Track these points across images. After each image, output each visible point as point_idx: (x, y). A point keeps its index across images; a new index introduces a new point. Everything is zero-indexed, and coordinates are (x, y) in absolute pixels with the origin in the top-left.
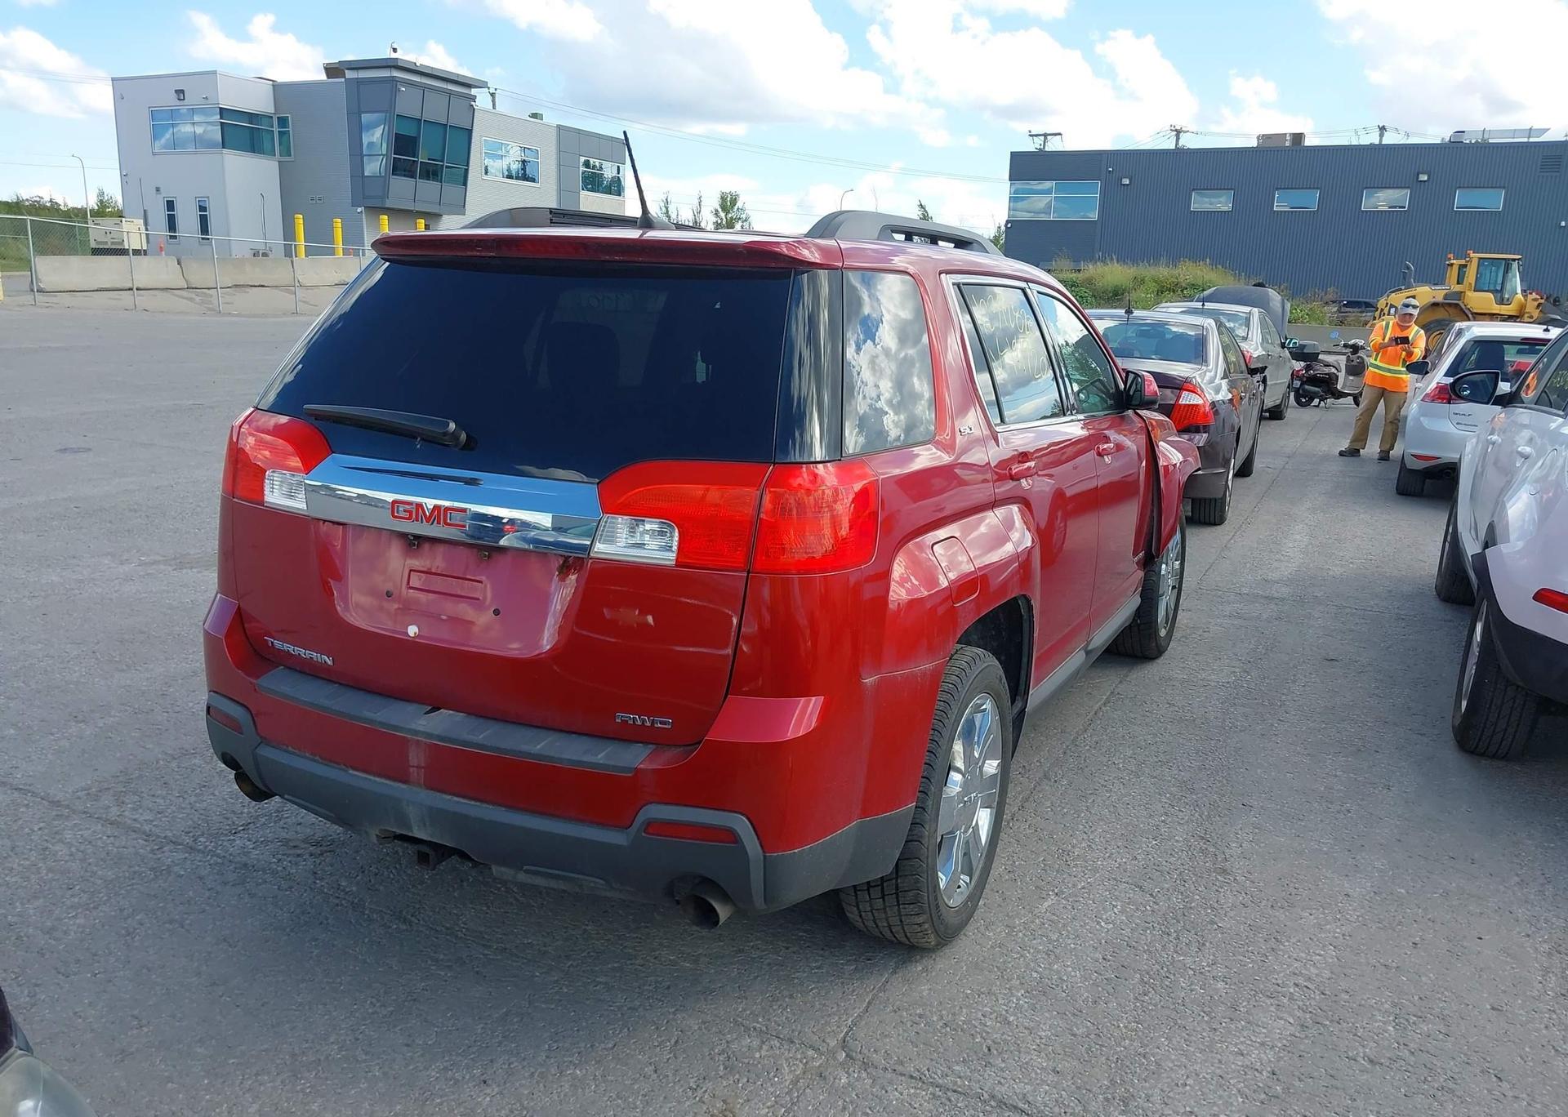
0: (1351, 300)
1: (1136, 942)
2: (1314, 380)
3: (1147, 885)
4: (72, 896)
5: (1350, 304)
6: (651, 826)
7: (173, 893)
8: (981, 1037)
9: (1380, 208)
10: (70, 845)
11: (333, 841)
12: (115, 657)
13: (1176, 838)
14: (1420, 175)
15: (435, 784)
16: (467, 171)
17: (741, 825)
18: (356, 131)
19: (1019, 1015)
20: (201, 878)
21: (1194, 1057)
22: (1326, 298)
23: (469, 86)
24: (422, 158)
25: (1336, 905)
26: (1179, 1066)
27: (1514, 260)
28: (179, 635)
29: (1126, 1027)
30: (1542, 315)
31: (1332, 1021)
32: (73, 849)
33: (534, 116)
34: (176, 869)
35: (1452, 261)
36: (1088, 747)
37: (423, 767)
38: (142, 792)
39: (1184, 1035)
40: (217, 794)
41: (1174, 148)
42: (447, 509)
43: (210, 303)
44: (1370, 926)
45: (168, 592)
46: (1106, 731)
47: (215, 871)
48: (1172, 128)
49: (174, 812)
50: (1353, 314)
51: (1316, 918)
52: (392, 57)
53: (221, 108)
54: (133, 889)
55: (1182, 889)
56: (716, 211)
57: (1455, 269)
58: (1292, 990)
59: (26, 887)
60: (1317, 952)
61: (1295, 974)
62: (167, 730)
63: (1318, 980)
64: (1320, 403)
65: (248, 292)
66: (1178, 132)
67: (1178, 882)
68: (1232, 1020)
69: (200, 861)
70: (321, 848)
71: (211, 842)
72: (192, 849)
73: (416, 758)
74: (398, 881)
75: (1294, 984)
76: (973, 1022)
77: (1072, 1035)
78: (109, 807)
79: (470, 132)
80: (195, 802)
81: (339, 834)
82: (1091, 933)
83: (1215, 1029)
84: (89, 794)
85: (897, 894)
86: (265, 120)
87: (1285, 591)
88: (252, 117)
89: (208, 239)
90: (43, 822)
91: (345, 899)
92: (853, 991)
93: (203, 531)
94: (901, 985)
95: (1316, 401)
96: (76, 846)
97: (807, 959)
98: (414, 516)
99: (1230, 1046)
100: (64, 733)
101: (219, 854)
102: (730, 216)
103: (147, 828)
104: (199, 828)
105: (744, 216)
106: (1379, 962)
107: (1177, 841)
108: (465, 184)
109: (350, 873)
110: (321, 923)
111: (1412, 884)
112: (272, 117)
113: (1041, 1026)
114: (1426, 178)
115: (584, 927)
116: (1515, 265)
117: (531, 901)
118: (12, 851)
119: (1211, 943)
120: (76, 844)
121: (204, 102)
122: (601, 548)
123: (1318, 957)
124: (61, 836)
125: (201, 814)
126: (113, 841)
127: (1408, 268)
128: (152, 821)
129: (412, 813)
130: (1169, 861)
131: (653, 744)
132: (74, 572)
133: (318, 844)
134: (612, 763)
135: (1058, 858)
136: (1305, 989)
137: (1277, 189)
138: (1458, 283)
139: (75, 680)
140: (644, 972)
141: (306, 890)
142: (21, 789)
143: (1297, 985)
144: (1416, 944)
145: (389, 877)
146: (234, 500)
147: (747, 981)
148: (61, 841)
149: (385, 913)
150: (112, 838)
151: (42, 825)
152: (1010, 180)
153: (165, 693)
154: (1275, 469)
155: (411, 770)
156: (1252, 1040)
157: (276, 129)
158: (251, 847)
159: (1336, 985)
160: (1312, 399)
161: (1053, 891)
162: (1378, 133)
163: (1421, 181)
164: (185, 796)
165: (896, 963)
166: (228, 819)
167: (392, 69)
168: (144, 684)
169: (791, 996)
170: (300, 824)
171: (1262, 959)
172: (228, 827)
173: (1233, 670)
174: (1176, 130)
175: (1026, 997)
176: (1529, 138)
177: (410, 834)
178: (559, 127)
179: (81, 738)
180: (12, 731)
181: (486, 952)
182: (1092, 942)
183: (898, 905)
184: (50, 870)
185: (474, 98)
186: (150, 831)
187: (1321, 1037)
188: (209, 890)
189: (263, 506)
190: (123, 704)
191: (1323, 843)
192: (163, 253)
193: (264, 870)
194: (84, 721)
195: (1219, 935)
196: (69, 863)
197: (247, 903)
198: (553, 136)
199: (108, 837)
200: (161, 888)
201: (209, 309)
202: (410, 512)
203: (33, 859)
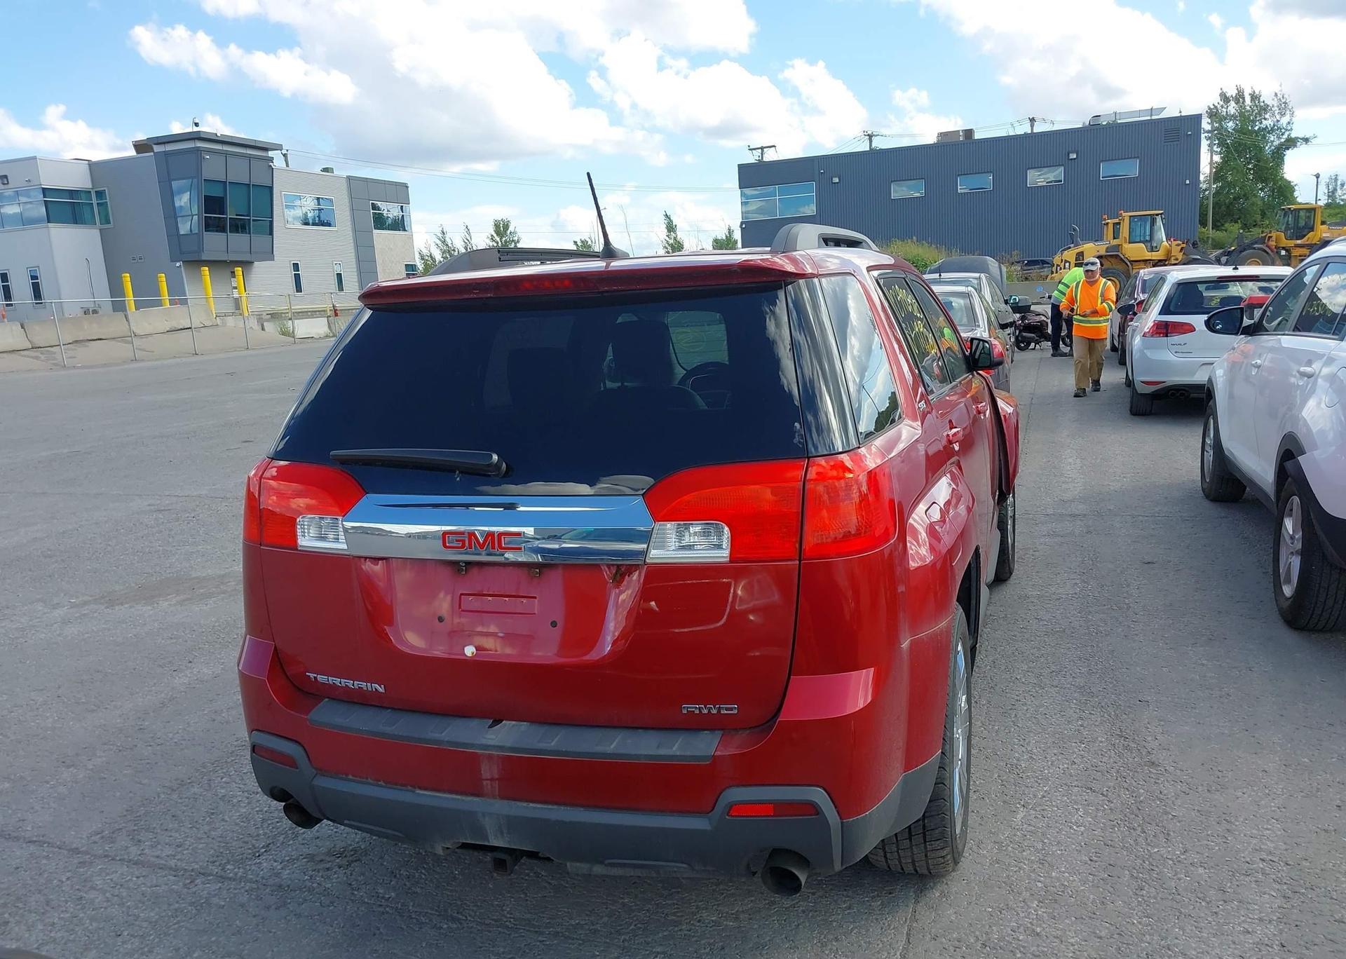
0: (1030, 259)
1: (1112, 841)
2: (1029, 328)
3: (1095, 786)
4: (123, 943)
5: (1031, 263)
6: (732, 808)
7: (220, 925)
8: (1020, 952)
9: (1040, 184)
10: (104, 892)
11: (355, 850)
12: (81, 699)
13: (1099, 739)
14: (1071, 155)
15: (511, 794)
16: (271, 223)
17: (818, 795)
18: (168, 196)
19: (1044, 926)
20: (242, 905)
21: (1210, 942)
22: (1011, 260)
23: (266, 150)
24: (230, 214)
25: (1261, 782)
26: (1202, 953)
27: (1157, 215)
28: (134, 669)
29: (1140, 923)
30: (1185, 256)
31: (1306, 889)
32: (108, 895)
33: (325, 170)
34: (215, 900)
35: (1107, 221)
36: (989, 667)
37: (497, 779)
38: (154, 828)
39: (1193, 922)
40: (228, 819)
41: (869, 149)
42: (501, 534)
43: (55, 359)
44: (1295, 796)
45: (109, 630)
46: (996, 651)
47: (253, 897)
48: (866, 134)
49: (193, 843)
50: (1035, 271)
51: (1249, 796)
52: (195, 130)
53: (43, 188)
54: (182, 927)
55: (1125, 784)
56: (492, 236)
57: (1111, 226)
58: (1262, 866)
59: (74, 941)
60: (1265, 827)
61: (1257, 850)
62: (156, 763)
63: (1278, 852)
64: (1035, 346)
65: (88, 346)
66: (870, 137)
67: (1119, 779)
68: (1225, 902)
69: (235, 889)
70: (347, 859)
71: (239, 868)
72: (222, 878)
73: (488, 771)
74: (431, 880)
75: (1260, 859)
76: (1006, 938)
77: (1098, 938)
78: (127, 847)
79: (271, 188)
80: (210, 831)
81: (358, 842)
82: (1069, 838)
83: (1216, 913)
84: (102, 837)
85: (924, 833)
86: (83, 195)
87: (1081, 508)
88: (72, 193)
89: (42, 303)
90: (68, 871)
91: (387, 906)
92: (889, 925)
93: (120, 568)
94: (928, 913)
95: (1032, 345)
96: (110, 892)
97: (836, 901)
98: (467, 544)
99: (1236, 927)
100: (57, 779)
101: (252, 879)
102: (504, 239)
103: (172, 863)
104: (223, 856)
105: (516, 239)
106: (1318, 827)
107: (1101, 742)
108: (271, 233)
109: (383, 880)
110: (375, 935)
111: (1311, 753)
112: (90, 192)
113: (1067, 933)
114: (1075, 157)
115: (621, 901)
116: (1159, 219)
117: (562, 882)
118: (47, 905)
119: (1174, 832)
120: (108, 889)
121: (26, 184)
122: (657, 555)
123: (1268, 832)
124: (91, 883)
125: (220, 842)
126: (144, 881)
127: (1074, 230)
128: (174, 856)
129: (489, 825)
130: (1103, 760)
131: (719, 729)
132: (12, 621)
133: (341, 855)
134: (688, 753)
135: (1009, 772)
136: (1271, 862)
137: (959, 175)
138: (1114, 238)
139: (50, 725)
140: (693, 936)
141: (347, 903)
142: (36, 841)
143: (1263, 860)
144: (1339, 806)
145: (421, 878)
146: (262, 547)
147: (791, 930)
148: (93, 888)
149: (431, 914)
150: (141, 878)
151: (69, 874)
152: (740, 188)
153: (142, 727)
154: (1025, 405)
155: (485, 783)
156: (1250, 918)
157: (94, 201)
158: (279, 867)
159: (1293, 854)
160: (1029, 344)
161: (1019, 803)
162: (1029, 124)
163: (1071, 159)
164: (198, 826)
165: (914, 892)
166: (247, 843)
167: (196, 141)
168: (118, 721)
169: (837, 940)
170: (318, 838)
171: (1224, 840)
172: (250, 851)
173: (1074, 581)
174: (868, 135)
175: (1041, 907)
176: (1151, 116)
177: (486, 844)
178: (349, 178)
179: (76, 783)
180: (7, 785)
181: (540, 938)
182: (1074, 846)
183: (925, 842)
184: (92, 919)
185: (271, 160)
186: (176, 866)
187: (1305, 904)
188: (254, 916)
189: (297, 550)
190: (105, 744)
191: (1222, 727)
192: (6, 320)
193: (300, 889)
194: (73, 765)
195: (1178, 824)
196: (109, 910)
197: (295, 924)
198: (344, 186)
199: (138, 877)
200: (207, 922)
201: (54, 364)
202: (463, 542)
203: (72, 910)
